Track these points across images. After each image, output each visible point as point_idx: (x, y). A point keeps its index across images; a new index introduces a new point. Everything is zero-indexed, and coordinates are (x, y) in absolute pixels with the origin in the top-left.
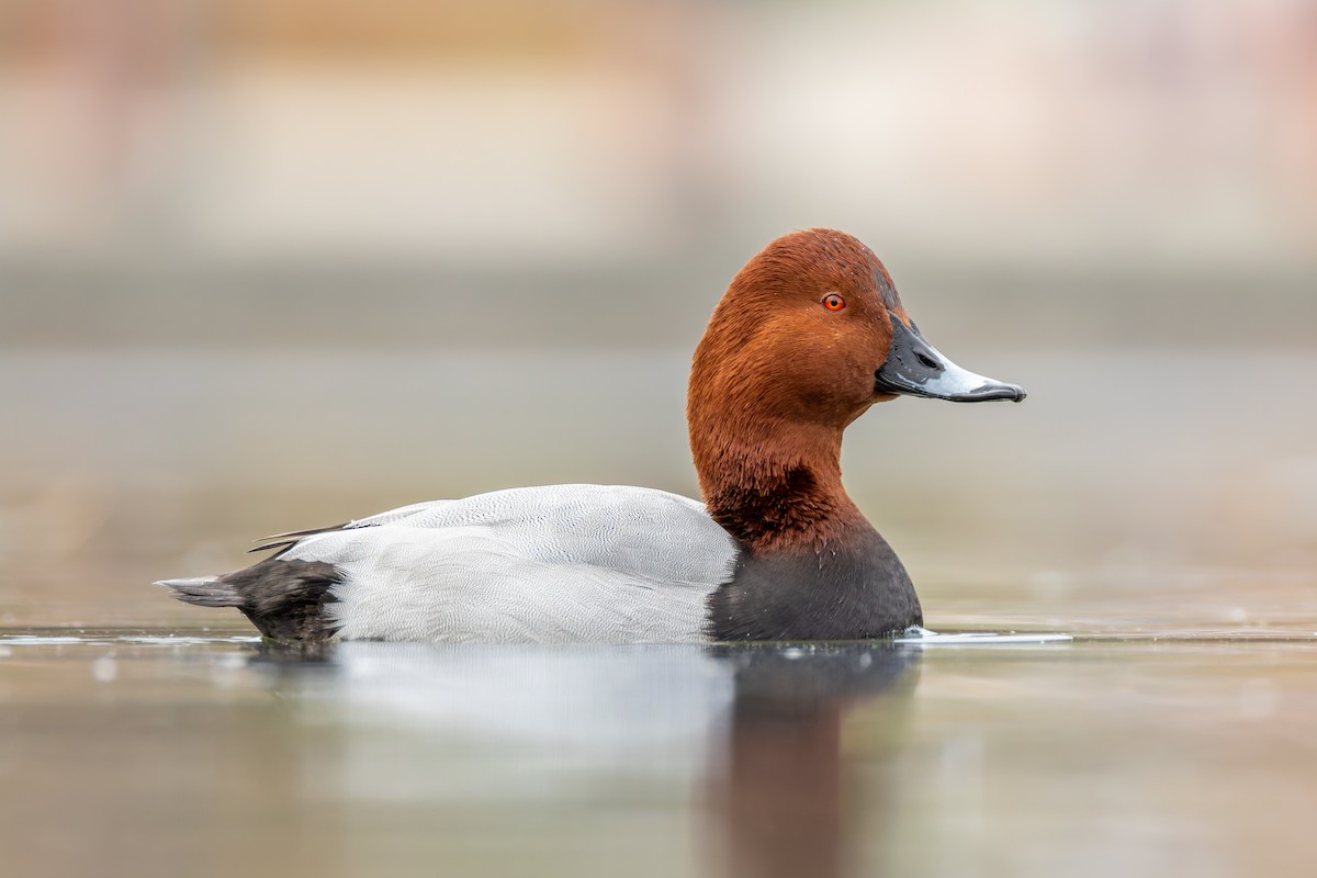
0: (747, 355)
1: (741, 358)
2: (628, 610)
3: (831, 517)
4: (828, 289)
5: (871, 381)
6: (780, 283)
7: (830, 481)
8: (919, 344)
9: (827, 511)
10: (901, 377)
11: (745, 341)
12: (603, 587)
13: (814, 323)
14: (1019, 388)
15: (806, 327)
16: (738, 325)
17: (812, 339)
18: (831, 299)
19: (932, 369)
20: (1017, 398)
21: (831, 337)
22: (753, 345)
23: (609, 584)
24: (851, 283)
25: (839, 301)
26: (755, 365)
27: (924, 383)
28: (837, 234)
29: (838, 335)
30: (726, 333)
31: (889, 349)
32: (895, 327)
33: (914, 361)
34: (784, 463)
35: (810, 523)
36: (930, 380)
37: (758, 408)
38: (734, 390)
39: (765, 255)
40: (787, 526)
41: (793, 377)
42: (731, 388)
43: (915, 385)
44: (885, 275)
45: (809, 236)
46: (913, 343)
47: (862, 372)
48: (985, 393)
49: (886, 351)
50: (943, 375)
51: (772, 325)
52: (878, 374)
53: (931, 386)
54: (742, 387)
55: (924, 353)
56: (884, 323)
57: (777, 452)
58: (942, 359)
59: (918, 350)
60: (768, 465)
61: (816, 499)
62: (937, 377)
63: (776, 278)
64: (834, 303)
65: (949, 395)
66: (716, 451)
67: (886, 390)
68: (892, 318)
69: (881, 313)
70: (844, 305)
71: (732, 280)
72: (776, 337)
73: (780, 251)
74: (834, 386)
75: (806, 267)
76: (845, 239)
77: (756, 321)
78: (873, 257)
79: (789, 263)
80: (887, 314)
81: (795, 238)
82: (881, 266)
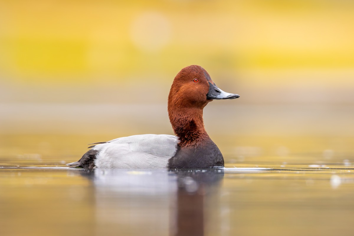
0: (178, 95)
1: (177, 95)
2: (151, 163)
3: (200, 137)
4: (194, 78)
5: (205, 97)
6: (184, 78)
7: (199, 125)
8: (216, 88)
9: (198, 135)
10: (212, 95)
11: (177, 91)
12: (146, 157)
13: (192, 85)
14: (238, 95)
15: (190, 87)
16: (175, 88)
17: (191, 89)
18: (195, 80)
19: (218, 93)
20: (237, 97)
21: (195, 88)
22: (179, 92)
23: (148, 157)
24: (199, 76)
25: (197, 80)
26: (180, 96)
27: (217, 96)
28: (196, 66)
29: (197, 88)
30: (173, 90)
31: (209, 90)
32: (210, 84)
33: (215, 91)
34: (189, 120)
35: (195, 139)
36: (218, 95)
37: (182, 106)
38: (176, 103)
39: (180, 72)
40: (189, 140)
41: (188, 98)
42: (175, 103)
43: (215, 97)
44: (207, 73)
45: (190, 67)
46: (214, 88)
47: (203, 95)
48: (230, 96)
49: (208, 90)
50: (221, 94)
51: (183, 87)
52: (207, 95)
53: (218, 96)
54: (177, 102)
55: (217, 90)
56: (207, 84)
57: (187, 117)
58: (221, 90)
59: (216, 89)
60: (185, 121)
61: (196, 132)
62: (220, 94)
63: (183, 77)
64: (196, 81)
65: (222, 98)
66: (174, 119)
67: (210, 99)
68: (209, 82)
69: (206, 82)
70: (198, 81)
71: (174, 79)
72: (184, 89)
73: (183, 71)
74: (197, 99)
75: (189, 73)
76: (198, 67)
77: (180, 87)
78: (204, 70)
79: (185, 73)
80: (208, 82)
81: (187, 68)
82: (206, 72)
